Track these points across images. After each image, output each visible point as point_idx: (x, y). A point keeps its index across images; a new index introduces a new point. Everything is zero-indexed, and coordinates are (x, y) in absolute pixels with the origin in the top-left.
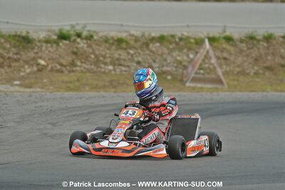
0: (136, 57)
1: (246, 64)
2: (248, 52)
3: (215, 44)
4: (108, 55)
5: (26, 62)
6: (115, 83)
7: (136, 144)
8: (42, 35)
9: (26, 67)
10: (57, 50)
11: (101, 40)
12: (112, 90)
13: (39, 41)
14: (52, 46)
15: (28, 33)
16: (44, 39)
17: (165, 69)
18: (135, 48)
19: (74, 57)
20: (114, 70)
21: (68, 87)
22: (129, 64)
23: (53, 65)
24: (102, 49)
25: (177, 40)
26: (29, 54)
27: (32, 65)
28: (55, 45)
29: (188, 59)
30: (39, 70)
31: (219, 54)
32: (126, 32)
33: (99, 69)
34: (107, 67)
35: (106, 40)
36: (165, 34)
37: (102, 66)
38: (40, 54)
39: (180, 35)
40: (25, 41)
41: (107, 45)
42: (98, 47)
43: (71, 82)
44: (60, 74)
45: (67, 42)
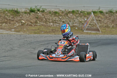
0: (63, 19)
1: (109, 23)
2: (109, 18)
3: (96, 14)
4: (51, 19)
5: (17, 21)
6: (54, 31)
7: (66, 56)
8: (23, 10)
9: (17, 23)
10: (29, 16)
11: (48, 12)
12: (53, 33)
13: (22, 13)
14: (27, 15)
15: (17, 9)
16: (24, 12)
17: (74, 24)
18: (62, 16)
19: (37, 19)
20: (53, 25)
21: (35, 32)
22: (59, 22)
23: (28, 23)
24: (48, 16)
25: (80, 12)
26: (18, 18)
27: (19, 23)
28: (28, 14)
29: (84, 21)
30: (22, 25)
31: (97, 18)
32: (58, 9)
33: (47, 24)
34: (50, 24)
35: (50, 12)
36: (75, 10)
37: (48, 23)
38: (22, 18)
39: (81, 10)
40: (16, 13)
41: (50, 14)
42: (46, 15)
43: (36, 30)
44: (31, 26)
45: (34, 13)
